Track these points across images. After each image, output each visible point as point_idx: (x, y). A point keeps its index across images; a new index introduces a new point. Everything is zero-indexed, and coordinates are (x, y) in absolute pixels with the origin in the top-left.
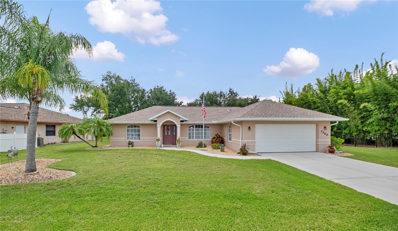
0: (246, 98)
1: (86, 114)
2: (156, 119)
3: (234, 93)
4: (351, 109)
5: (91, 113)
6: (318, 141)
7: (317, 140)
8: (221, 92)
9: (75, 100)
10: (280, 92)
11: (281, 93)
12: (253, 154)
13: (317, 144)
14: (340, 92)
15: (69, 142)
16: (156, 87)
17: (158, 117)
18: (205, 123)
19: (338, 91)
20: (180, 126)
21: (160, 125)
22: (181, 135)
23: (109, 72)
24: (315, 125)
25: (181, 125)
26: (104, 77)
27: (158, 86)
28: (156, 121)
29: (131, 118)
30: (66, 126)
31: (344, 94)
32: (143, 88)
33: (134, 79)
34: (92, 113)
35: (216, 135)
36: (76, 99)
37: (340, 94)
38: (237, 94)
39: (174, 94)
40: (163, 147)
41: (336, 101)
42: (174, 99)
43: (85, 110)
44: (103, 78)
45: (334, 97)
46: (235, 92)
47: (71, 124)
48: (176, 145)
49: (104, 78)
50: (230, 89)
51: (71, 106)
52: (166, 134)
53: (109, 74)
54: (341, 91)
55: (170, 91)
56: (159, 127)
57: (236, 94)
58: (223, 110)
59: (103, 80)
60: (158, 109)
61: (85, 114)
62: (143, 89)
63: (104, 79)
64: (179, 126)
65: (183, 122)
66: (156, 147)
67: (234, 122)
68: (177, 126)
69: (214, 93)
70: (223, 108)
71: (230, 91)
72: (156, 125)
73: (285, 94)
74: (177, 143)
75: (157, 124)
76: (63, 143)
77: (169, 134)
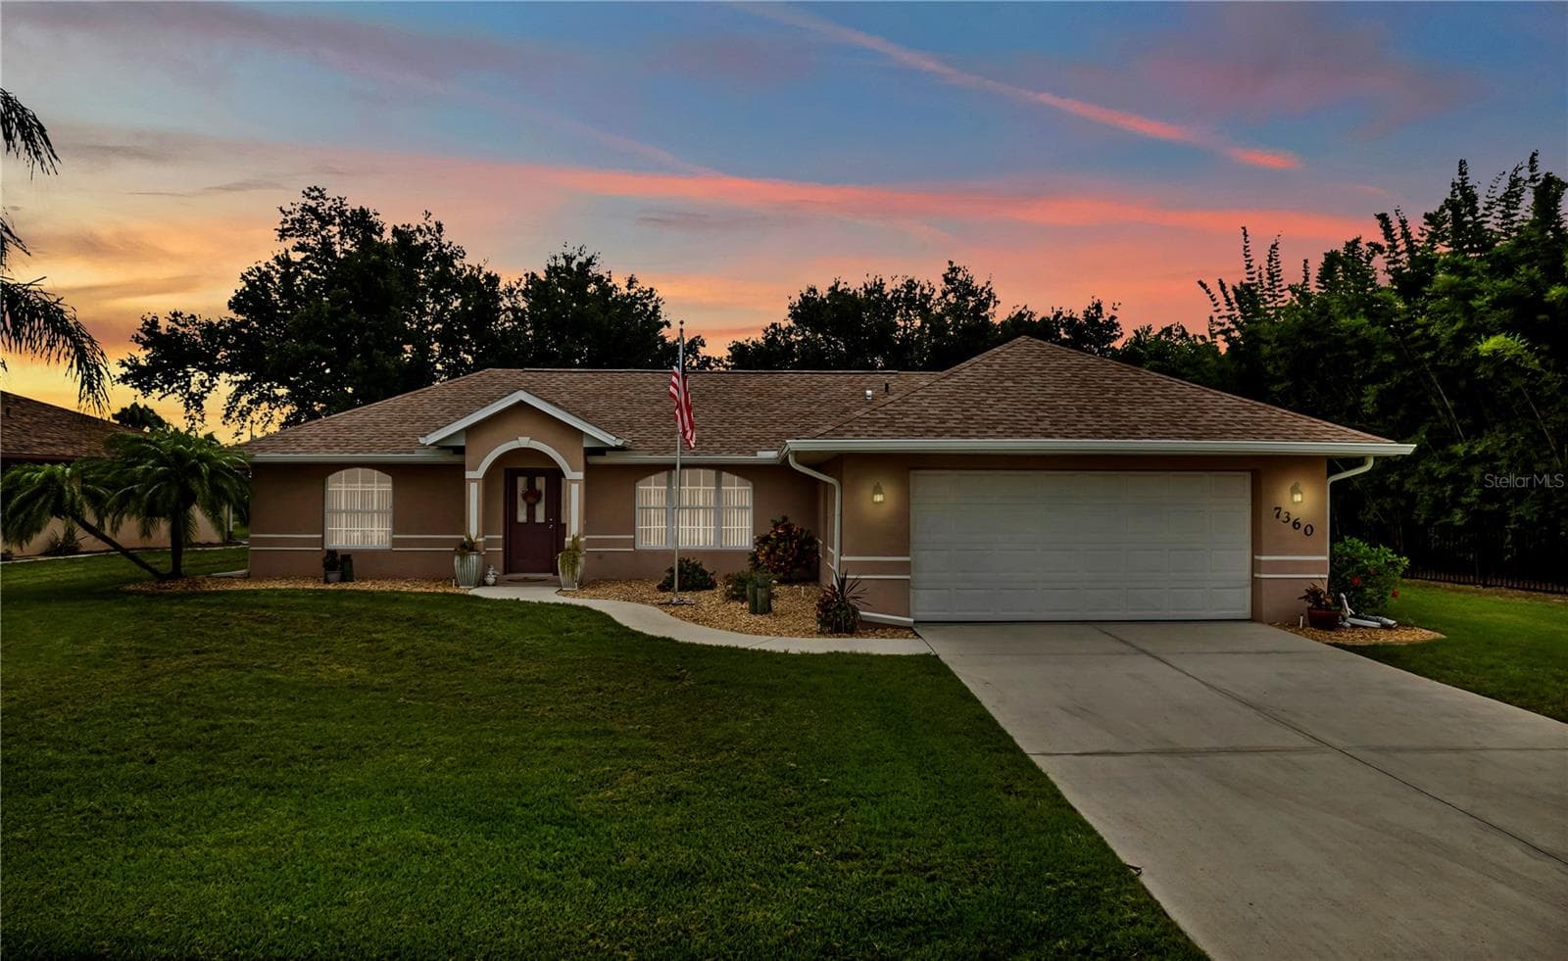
0: (1052, 317)
1: (202, 407)
2: (462, 442)
3: (973, 293)
4: (1547, 383)
5: (225, 402)
6: (1260, 561)
7: (1257, 557)
8: (910, 285)
9: (146, 338)
10: (1204, 286)
11: (1208, 292)
12: (892, 626)
13: (1257, 578)
14: (1481, 293)
15: (82, 550)
16: (562, 262)
17: (469, 431)
18: (685, 462)
19: (1469, 284)
20: (580, 475)
21: (480, 473)
22: (589, 525)
23: (316, 193)
24: (1248, 475)
25: (589, 469)
26: (289, 218)
27: (569, 259)
28: (460, 450)
29: (352, 432)
30: (27, 474)
31: (1496, 305)
32: (485, 271)
33: (439, 226)
34: (230, 403)
35: (776, 526)
36: (147, 333)
37: (1475, 303)
38: (990, 295)
39: (651, 296)
40: (494, 585)
41: (1461, 340)
42: (654, 323)
43: (193, 389)
44: (286, 221)
45: (1453, 321)
46: (979, 282)
47: (48, 466)
48: (557, 573)
49: (286, 226)
50: (953, 270)
51: (126, 369)
52: (522, 517)
53: (313, 204)
54: (1483, 285)
55: (631, 282)
56: (475, 480)
57: (984, 295)
58: (844, 388)
59: (283, 234)
60: (504, 385)
61: (192, 411)
62: (488, 276)
63: (288, 230)
64: (575, 478)
65: (604, 454)
66: (457, 586)
67: (797, 461)
68: (569, 474)
69: (869, 292)
70: (851, 381)
71: (947, 280)
72: (461, 468)
73: (1231, 295)
74: (563, 567)
75: (464, 466)
76: (44, 559)
77: (540, 517)
